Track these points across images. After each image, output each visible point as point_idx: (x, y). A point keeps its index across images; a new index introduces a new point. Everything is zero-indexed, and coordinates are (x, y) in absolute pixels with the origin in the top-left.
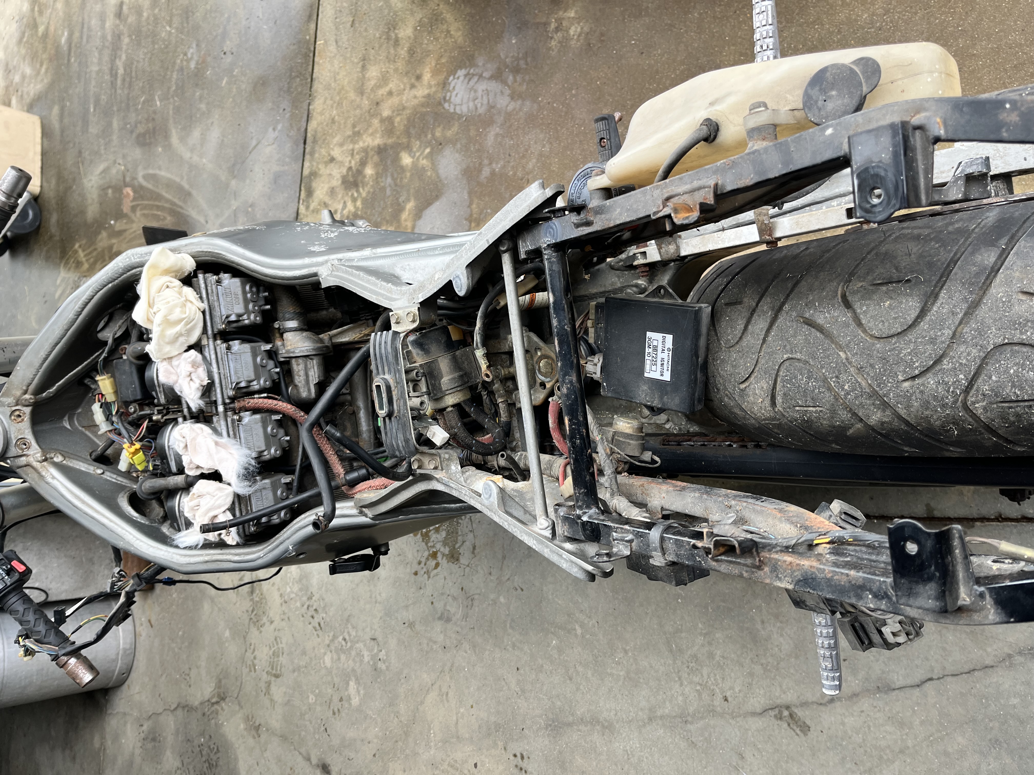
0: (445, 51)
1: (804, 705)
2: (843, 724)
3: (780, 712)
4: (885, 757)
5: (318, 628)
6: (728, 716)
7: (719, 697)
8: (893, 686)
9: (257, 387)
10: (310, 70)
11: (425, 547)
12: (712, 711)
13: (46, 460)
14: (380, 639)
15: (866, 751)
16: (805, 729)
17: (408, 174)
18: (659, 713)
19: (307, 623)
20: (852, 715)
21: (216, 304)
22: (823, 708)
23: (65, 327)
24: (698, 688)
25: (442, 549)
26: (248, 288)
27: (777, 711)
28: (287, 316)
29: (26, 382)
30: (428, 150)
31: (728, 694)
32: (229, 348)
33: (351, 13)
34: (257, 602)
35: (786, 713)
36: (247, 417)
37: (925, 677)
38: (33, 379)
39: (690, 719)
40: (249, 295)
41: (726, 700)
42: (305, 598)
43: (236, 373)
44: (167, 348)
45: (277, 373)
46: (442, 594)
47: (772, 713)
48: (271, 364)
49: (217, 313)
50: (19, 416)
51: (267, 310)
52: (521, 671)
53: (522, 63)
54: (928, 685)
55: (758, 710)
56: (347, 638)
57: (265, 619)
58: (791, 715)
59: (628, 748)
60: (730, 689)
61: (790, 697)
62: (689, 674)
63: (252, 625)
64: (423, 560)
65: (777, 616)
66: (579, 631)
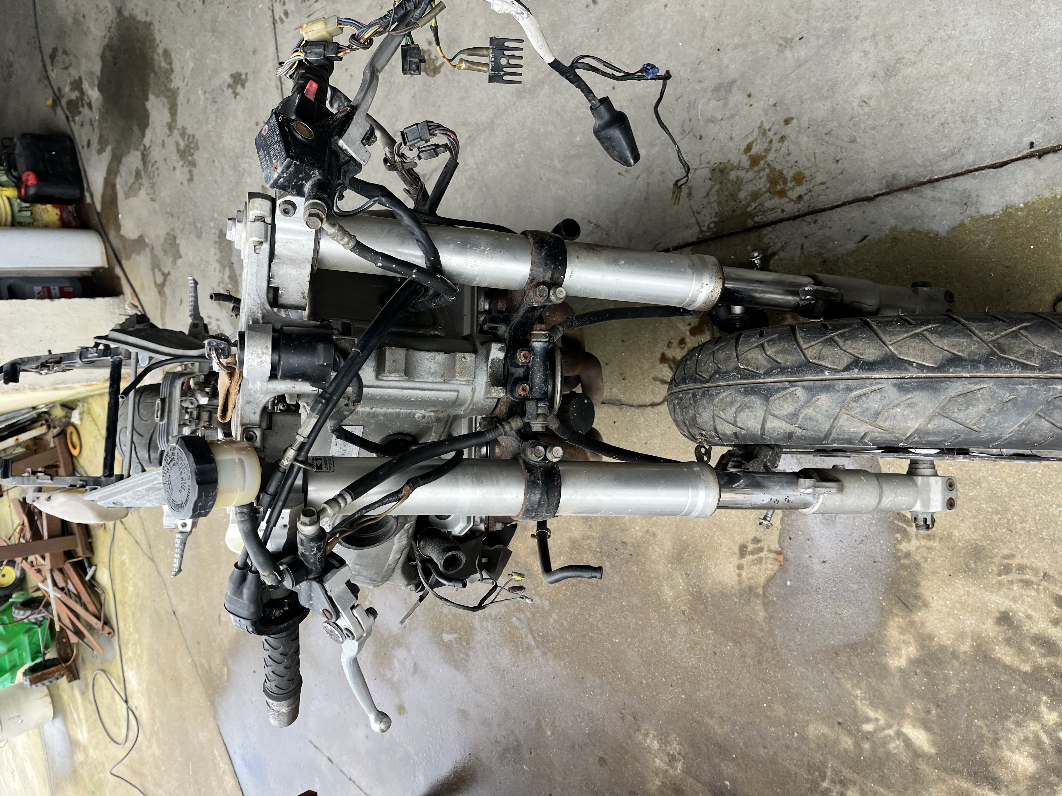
25: (742, 174)
64: (776, 145)
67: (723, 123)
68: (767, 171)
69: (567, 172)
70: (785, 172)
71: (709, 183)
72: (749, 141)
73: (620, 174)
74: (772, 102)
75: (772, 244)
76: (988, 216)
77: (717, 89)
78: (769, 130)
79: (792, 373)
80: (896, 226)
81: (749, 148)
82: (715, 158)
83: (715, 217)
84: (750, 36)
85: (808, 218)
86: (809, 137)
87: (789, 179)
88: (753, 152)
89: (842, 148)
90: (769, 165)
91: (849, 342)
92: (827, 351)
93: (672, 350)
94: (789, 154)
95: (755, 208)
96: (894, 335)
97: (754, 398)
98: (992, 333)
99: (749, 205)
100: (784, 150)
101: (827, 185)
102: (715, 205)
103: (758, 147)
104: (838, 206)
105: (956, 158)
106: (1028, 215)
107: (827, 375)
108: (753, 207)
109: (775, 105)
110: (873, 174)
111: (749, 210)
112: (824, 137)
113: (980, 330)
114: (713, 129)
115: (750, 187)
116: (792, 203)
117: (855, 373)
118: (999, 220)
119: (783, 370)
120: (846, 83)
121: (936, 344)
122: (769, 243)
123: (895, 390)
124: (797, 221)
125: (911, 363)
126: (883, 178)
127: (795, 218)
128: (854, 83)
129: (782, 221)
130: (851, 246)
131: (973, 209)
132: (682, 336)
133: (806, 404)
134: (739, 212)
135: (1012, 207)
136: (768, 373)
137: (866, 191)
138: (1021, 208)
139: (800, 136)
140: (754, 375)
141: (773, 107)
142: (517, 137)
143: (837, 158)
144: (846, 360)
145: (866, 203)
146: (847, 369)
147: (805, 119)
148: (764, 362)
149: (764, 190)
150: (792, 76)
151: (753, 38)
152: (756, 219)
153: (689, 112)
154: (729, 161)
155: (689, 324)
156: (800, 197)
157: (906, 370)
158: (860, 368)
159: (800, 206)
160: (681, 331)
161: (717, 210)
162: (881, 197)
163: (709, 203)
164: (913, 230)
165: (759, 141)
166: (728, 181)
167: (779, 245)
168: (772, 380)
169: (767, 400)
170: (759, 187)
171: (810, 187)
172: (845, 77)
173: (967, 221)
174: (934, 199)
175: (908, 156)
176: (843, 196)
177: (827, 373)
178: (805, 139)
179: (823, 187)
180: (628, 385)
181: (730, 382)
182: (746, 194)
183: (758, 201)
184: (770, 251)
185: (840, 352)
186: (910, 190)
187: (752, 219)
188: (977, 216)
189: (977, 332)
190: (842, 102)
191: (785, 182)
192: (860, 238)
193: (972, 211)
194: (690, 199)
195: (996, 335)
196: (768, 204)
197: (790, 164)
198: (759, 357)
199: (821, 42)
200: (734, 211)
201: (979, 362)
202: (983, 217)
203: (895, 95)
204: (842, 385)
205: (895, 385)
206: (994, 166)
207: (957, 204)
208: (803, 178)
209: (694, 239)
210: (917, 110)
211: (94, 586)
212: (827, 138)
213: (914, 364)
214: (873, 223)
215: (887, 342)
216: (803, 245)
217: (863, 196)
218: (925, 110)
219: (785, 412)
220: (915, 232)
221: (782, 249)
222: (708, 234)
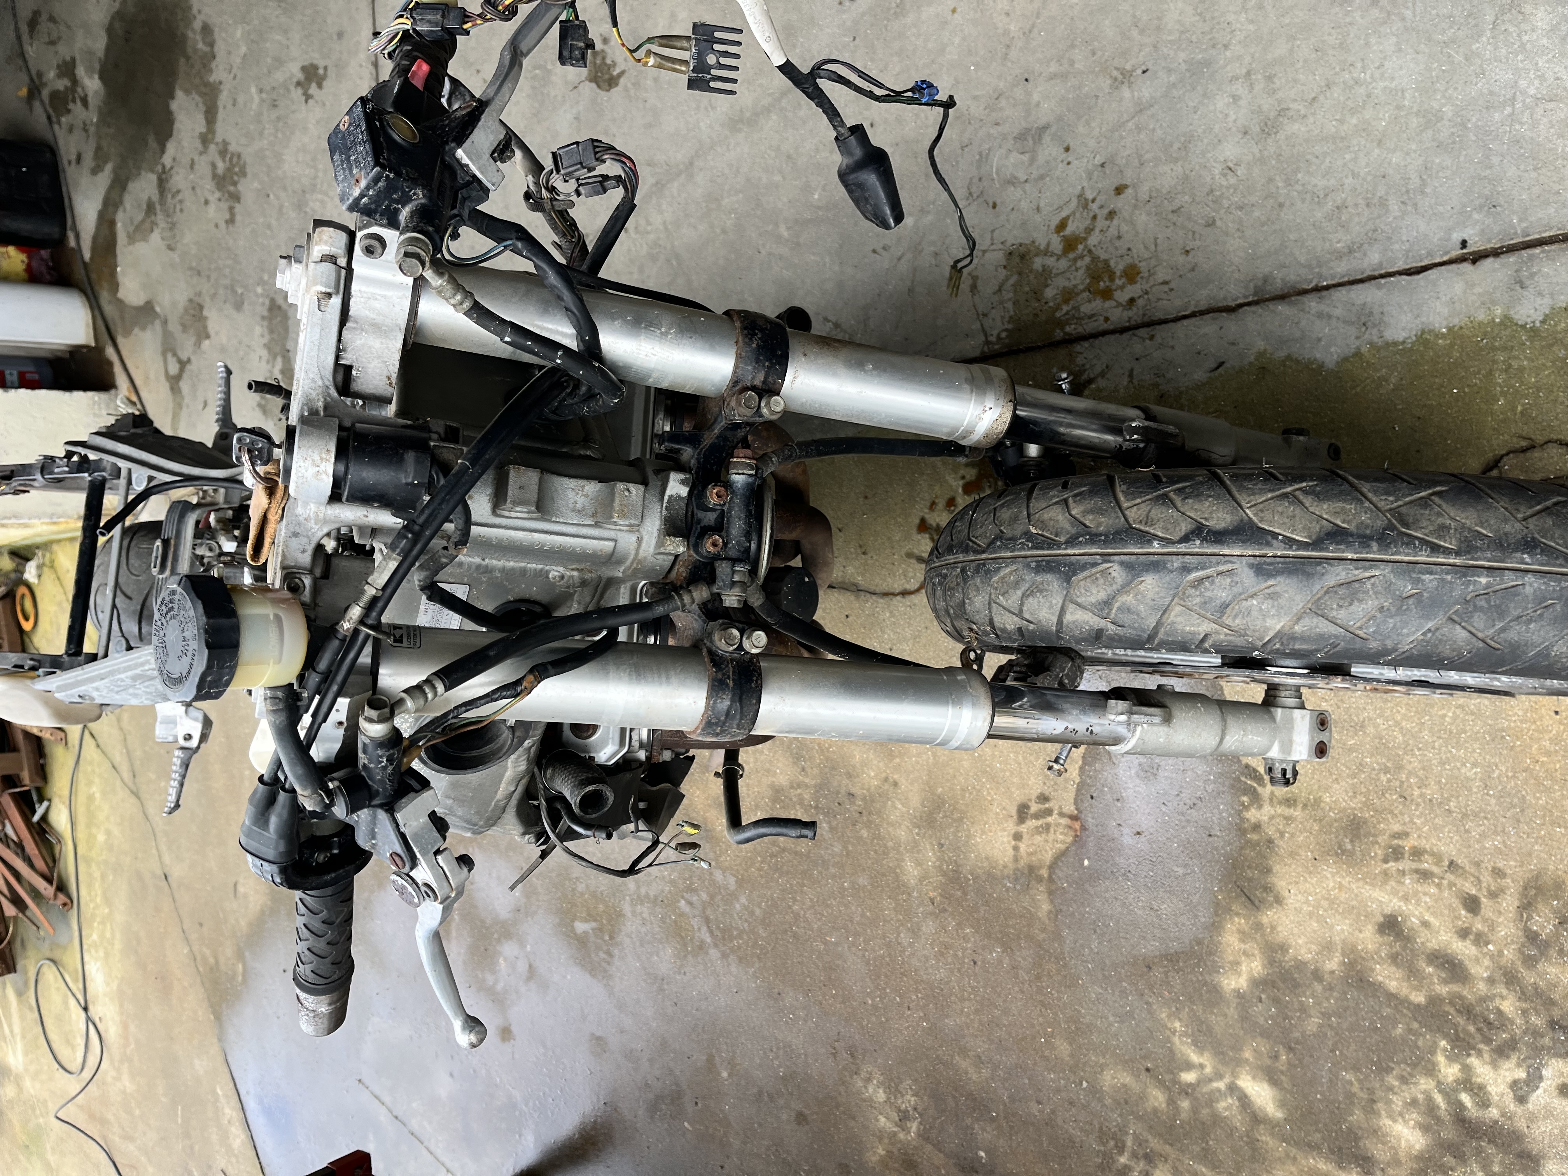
25: (1050, 261)
64: (1101, 223)
66: (782, 229)
67: (1027, 186)
68: (1087, 259)
69: (798, 244)
70: (1112, 264)
71: (1003, 273)
72: (1064, 214)
73: (874, 251)
74: (1098, 160)
75: (1088, 366)
76: (1395, 344)
77: (1021, 137)
78: (1093, 201)
79: (1106, 543)
80: (1265, 350)
81: (1062, 225)
82: (1014, 236)
83: (1009, 322)
84: (1072, 63)
85: (1142, 332)
86: (1148, 214)
87: (1118, 274)
88: (1069, 230)
89: (1194, 233)
90: (1090, 251)
91: (1190, 501)
92: (1158, 512)
93: (935, 514)
94: (1119, 237)
95: (1067, 313)
96: (1254, 494)
97: (1049, 577)
98: (1391, 498)
99: (1058, 308)
100: (1113, 231)
101: (1172, 285)
102: (1009, 305)
103: (1075, 224)
104: (1185, 317)
105: (1354, 258)
106: (1452, 345)
107: (1156, 547)
108: (1064, 311)
109: (1102, 165)
110: (1236, 275)
111: (1058, 315)
112: (1170, 216)
113: (1375, 493)
114: (1013, 194)
115: (1061, 282)
116: (1121, 308)
117: (1196, 546)
118: (1411, 349)
119: (1093, 538)
120: (1205, 141)
121: (1311, 509)
122: (1083, 365)
123: (1251, 573)
124: (1126, 336)
125: (1275, 535)
126: (1250, 281)
127: (1123, 330)
128: (1216, 141)
129: (1104, 333)
130: (1200, 375)
131: (1375, 331)
132: (952, 494)
133: (1124, 589)
134: (1043, 317)
135: (1430, 331)
136: (1072, 541)
137: (1225, 298)
138: (1443, 334)
139: (1137, 212)
140: (1052, 544)
141: (1100, 169)
142: (727, 187)
143: (1188, 248)
144: (1185, 527)
145: (1224, 314)
146: (1185, 539)
147: (1145, 188)
148: (1067, 526)
149: (1081, 287)
150: (1130, 124)
151: (1076, 66)
152: (1068, 329)
153: (979, 167)
154: (1033, 242)
155: (963, 478)
156: (1132, 301)
157: (1268, 544)
158: (1204, 540)
159: (1130, 313)
160: (951, 486)
161: (1012, 313)
162: (1246, 308)
163: (1001, 302)
164: (1289, 357)
165: (1078, 215)
166: (1031, 271)
167: (1098, 369)
168: (1077, 552)
169: (1068, 580)
170: (1074, 282)
171: (1146, 287)
172: (1204, 132)
173: (1364, 349)
174: (1320, 315)
175: (1288, 251)
176: (1193, 302)
177: (1155, 544)
178: (1144, 217)
179: (1166, 288)
180: (870, 562)
181: (1016, 553)
182: (1055, 292)
183: (1072, 302)
184: (1085, 377)
185: (1176, 514)
186: (1287, 300)
187: (1062, 329)
188: (1380, 343)
189: (1370, 495)
190: (1197, 167)
191: (1112, 279)
192: (1214, 365)
193: (1373, 335)
194: (974, 294)
195: (1396, 501)
196: (1086, 309)
197: (1120, 252)
198: (1060, 517)
199: (1173, 79)
200: (1036, 315)
201: (1371, 538)
202: (1388, 344)
203: (1274, 162)
204: (1177, 562)
205: (1251, 566)
206: (1409, 272)
207: (1353, 323)
208: (1139, 273)
209: (977, 353)
210: (1303, 185)
211: (45, 831)
212: (1174, 218)
213: (1280, 537)
214: (1233, 344)
215: (1244, 504)
216: (1132, 371)
217: (1220, 305)
218: (1315, 186)
219: (1093, 599)
220: (1292, 360)
221: (1103, 374)
222: (996, 347)
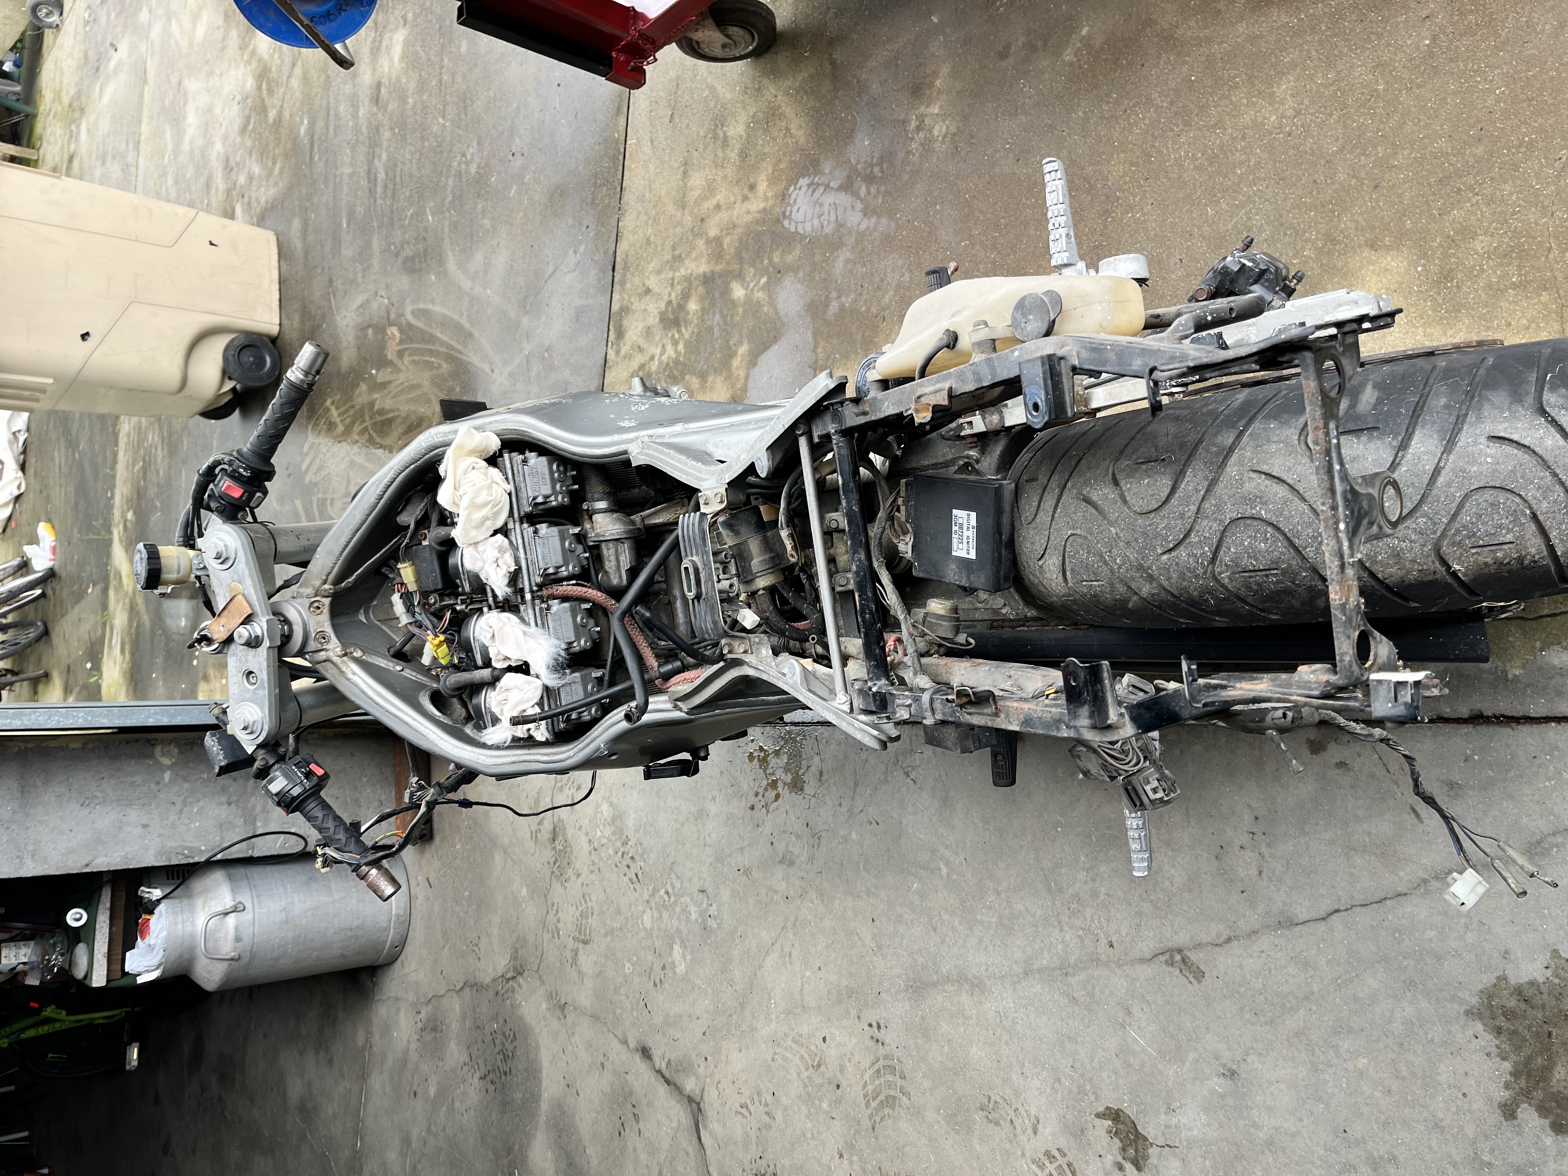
0: (784, 154)
1: (1199, 946)
2: (1241, 967)
3: (1172, 957)
4: (1288, 1005)
5: (635, 879)
6: (1113, 965)
7: (1104, 942)
8: (1296, 921)
9: (565, 574)
10: (620, 176)
11: (763, 774)
12: (1095, 960)
13: (345, 655)
14: (710, 891)
15: (1266, 999)
16: (1199, 975)
17: (741, 310)
18: (1035, 967)
19: (621, 875)
20: (1251, 956)
21: (523, 485)
22: (1218, 949)
23: (367, 512)
24: (1081, 933)
25: (783, 777)
26: (555, 467)
27: (1168, 956)
28: (596, 496)
29: (325, 572)
30: (764, 280)
31: (1114, 939)
32: (536, 532)
33: (670, 106)
34: (560, 851)
35: (1178, 957)
36: (555, 605)
37: (1330, 909)
38: (333, 568)
39: (1071, 971)
40: (556, 475)
41: (1111, 946)
42: (619, 844)
43: (543, 558)
44: (474, 533)
45: (587, 558)
46: (784, 832)
47: (1162, 958)
48: (580, 548)
49: (523, 495)
50: (318, 608)
51: (575, 490)
52: (877, 923)
53: (876, 169)
54: (1334, 917)
55: (1147, 956)
56: (670, 891)
57: (570, 872)
58: (1183, 960)
59: (1001, 1009)
60: (1116, 933)
61: (1182, 939)
62: (1070, 917)
63: (554, 880)
64: (761, 791)
65: (1168, 844)
66: (944, 871)
69: (933, 853)
72: (775, 804)
74: (759, 830)
77: (792, 863)
78: (763, 806)
81: (777, 798)
82: (799, 800)
84: (767, 895)
88: (774, 793)
94: (754, 779)
103: (771, 796)
109: (758, 826)
114: (798, 828)
139: (747, 792)
147: (744, 804)
150: (747, 843)
154: (790, 793)
165: (770, 801)
166: (793, 775)
